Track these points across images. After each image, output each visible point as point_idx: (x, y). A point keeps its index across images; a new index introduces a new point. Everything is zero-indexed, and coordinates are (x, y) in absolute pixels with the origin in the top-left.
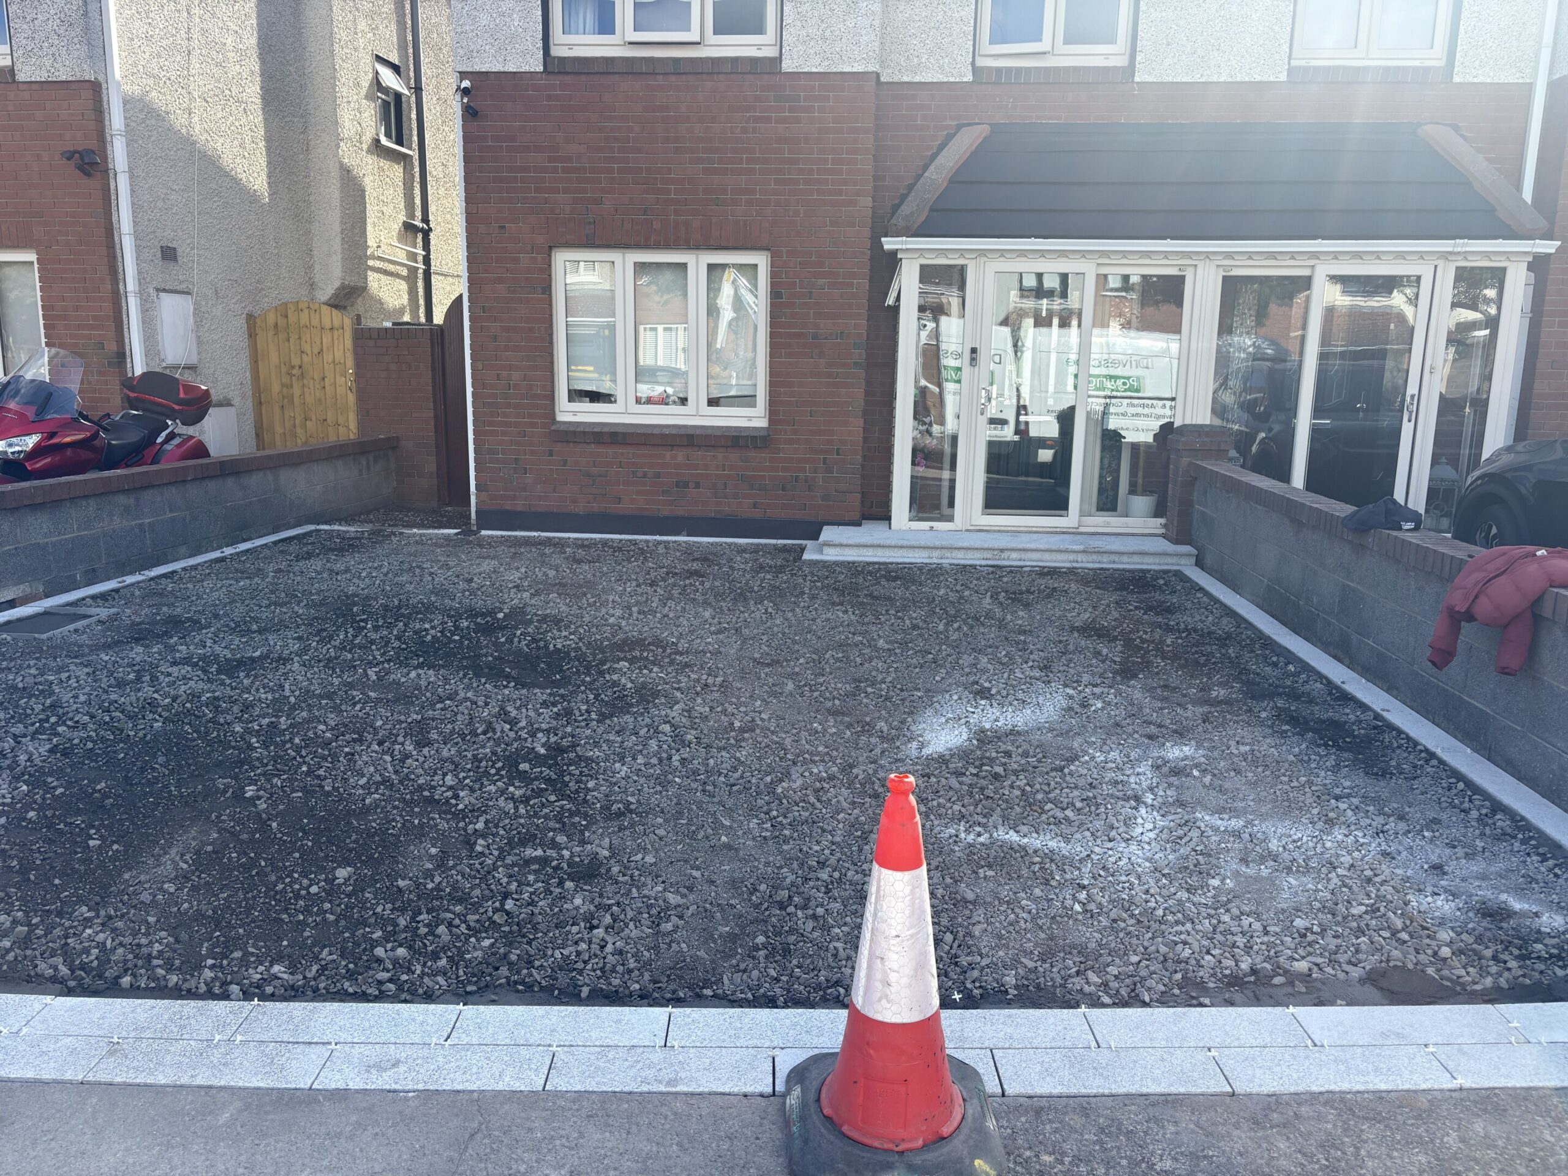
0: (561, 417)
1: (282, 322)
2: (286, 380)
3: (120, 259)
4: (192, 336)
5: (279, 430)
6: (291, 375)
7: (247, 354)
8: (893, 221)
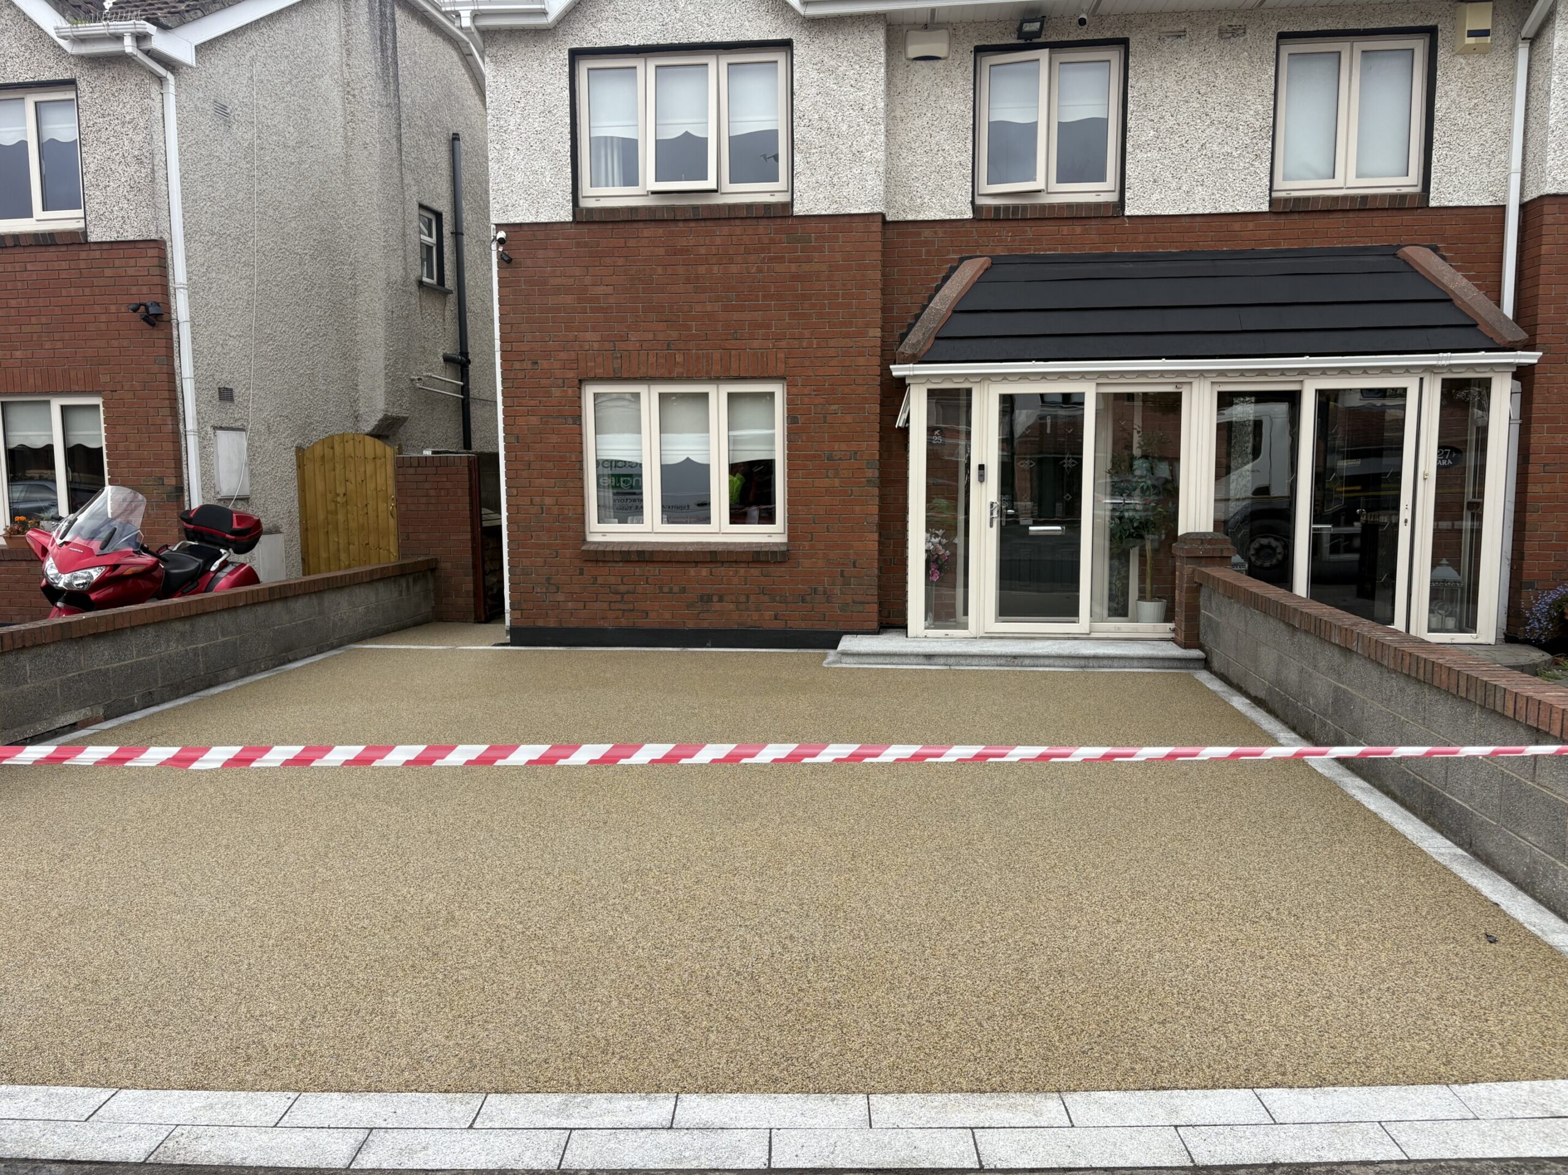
0: (591, 538)
1: (328, 451)
2: (331, 507)
3: (180, 401)
4: (245, 470)
5: (323, 555)
6: (336, 503)
7: (296, 484)
8: (901, 349)
